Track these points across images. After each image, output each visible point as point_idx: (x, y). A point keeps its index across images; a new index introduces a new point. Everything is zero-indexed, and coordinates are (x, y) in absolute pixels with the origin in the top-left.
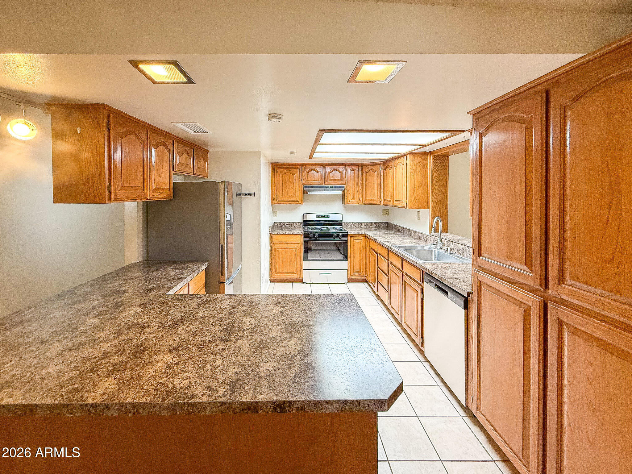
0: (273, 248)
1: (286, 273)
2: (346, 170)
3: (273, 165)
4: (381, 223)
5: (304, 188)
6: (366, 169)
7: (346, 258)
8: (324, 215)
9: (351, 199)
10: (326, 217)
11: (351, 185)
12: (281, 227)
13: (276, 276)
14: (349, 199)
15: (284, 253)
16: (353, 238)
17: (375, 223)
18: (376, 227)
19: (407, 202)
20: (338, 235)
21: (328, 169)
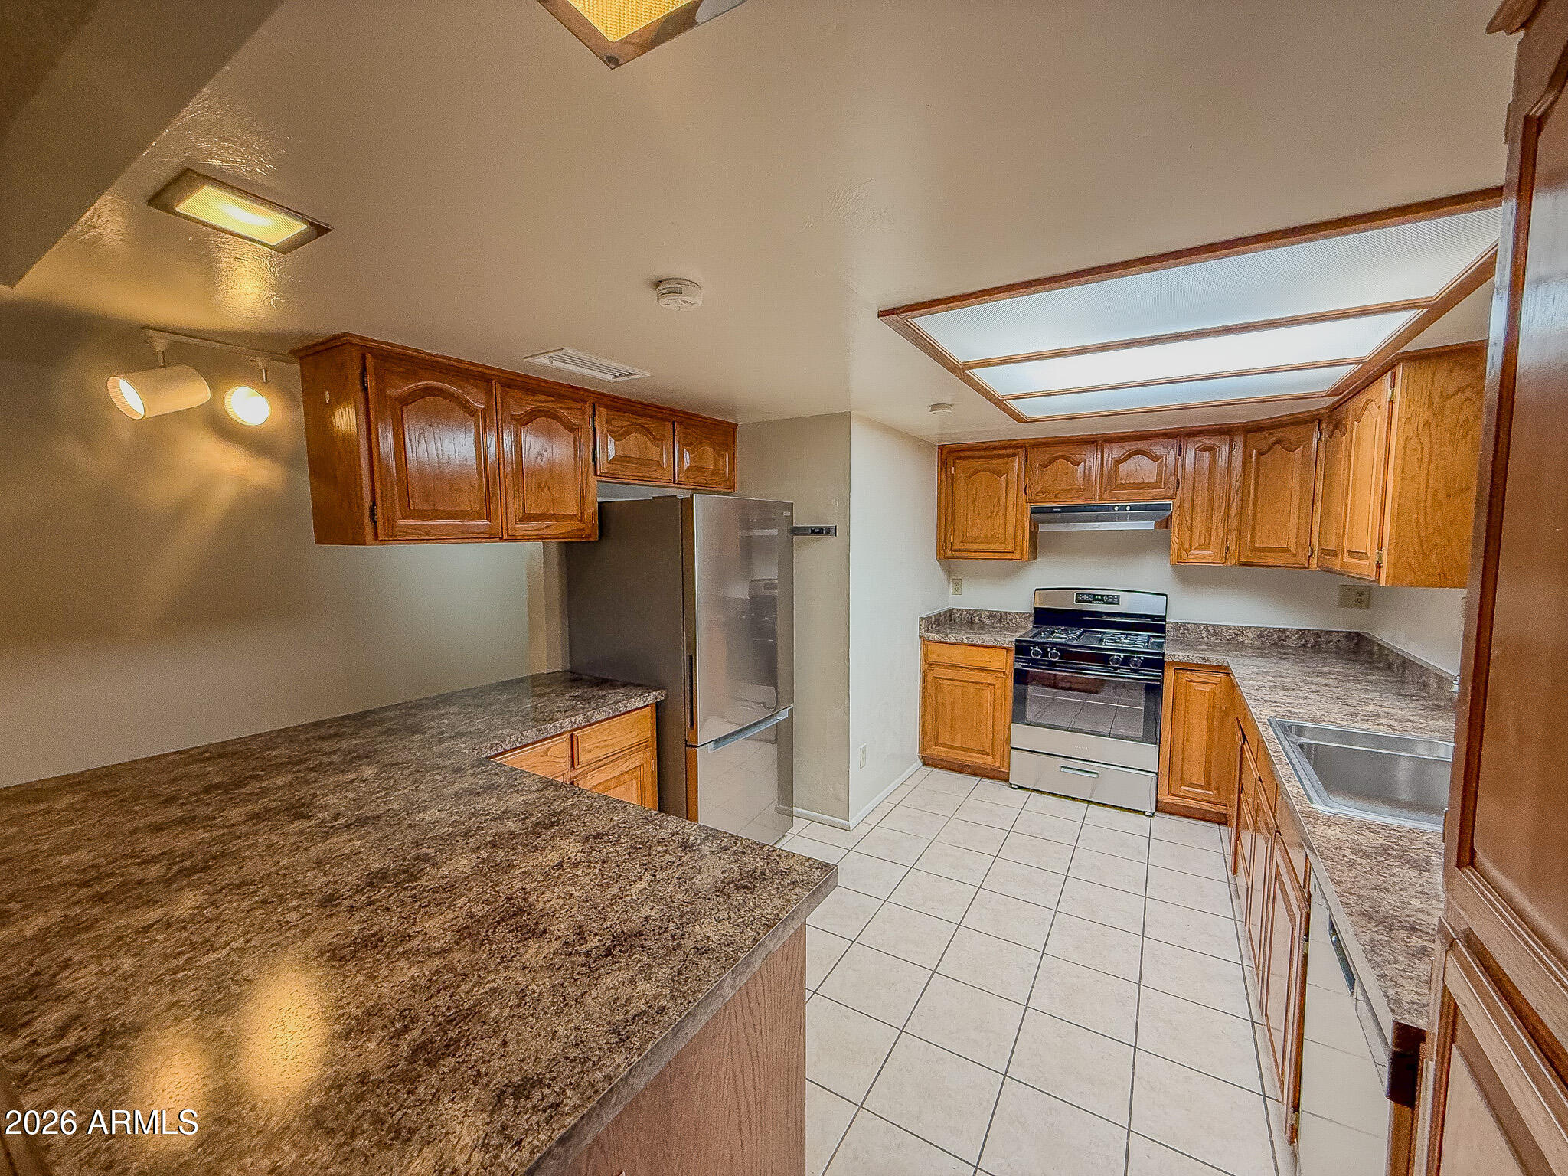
0: (930, 679)
1: (962, 749)
2: (1180, 452)
3: (945, 452)
4: (1327, 632)
5: (1032, 513)
6: (1263, 440)
7: (1152, 735)
8: (1102, 596)
9: (1196, 544)
10: (1107, 603)
11: (1198, 502)
12: (971, 622)
13: (935, 751)
14: (1187, 546)
15: (958, 692)
16: (1184, 677)
17: (1302, 633)
18: (1304, 646)
19: (1381, 557)
20: (1126, 661)
21: (1115, 452)
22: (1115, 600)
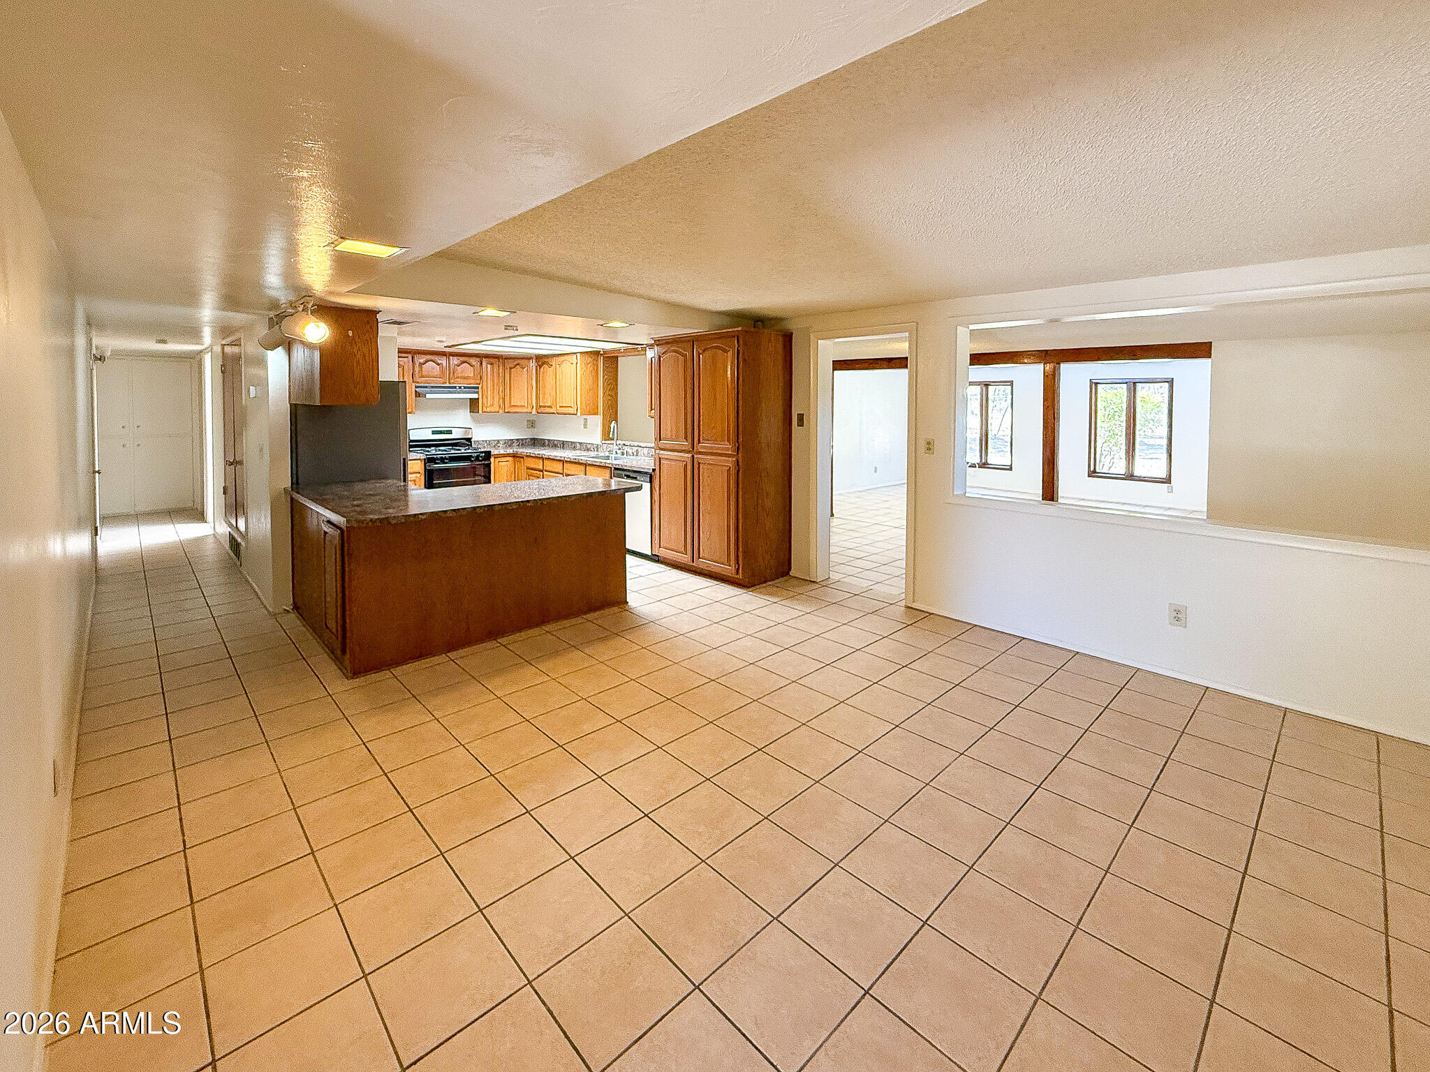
2: (481, 364)
4: (525, 438)
5: (416, 388)
6: (510, 364)
8: (444, 430)
9: (488, 405)
10: (446, 434)
11: (489, 386)
14: (486, 405)
16: (498, 460)
17: (518, 440)
18: (519, 445)
19: (577, 407)
20: (477, 456)
21: (460, 361)
22: (450, 432)
